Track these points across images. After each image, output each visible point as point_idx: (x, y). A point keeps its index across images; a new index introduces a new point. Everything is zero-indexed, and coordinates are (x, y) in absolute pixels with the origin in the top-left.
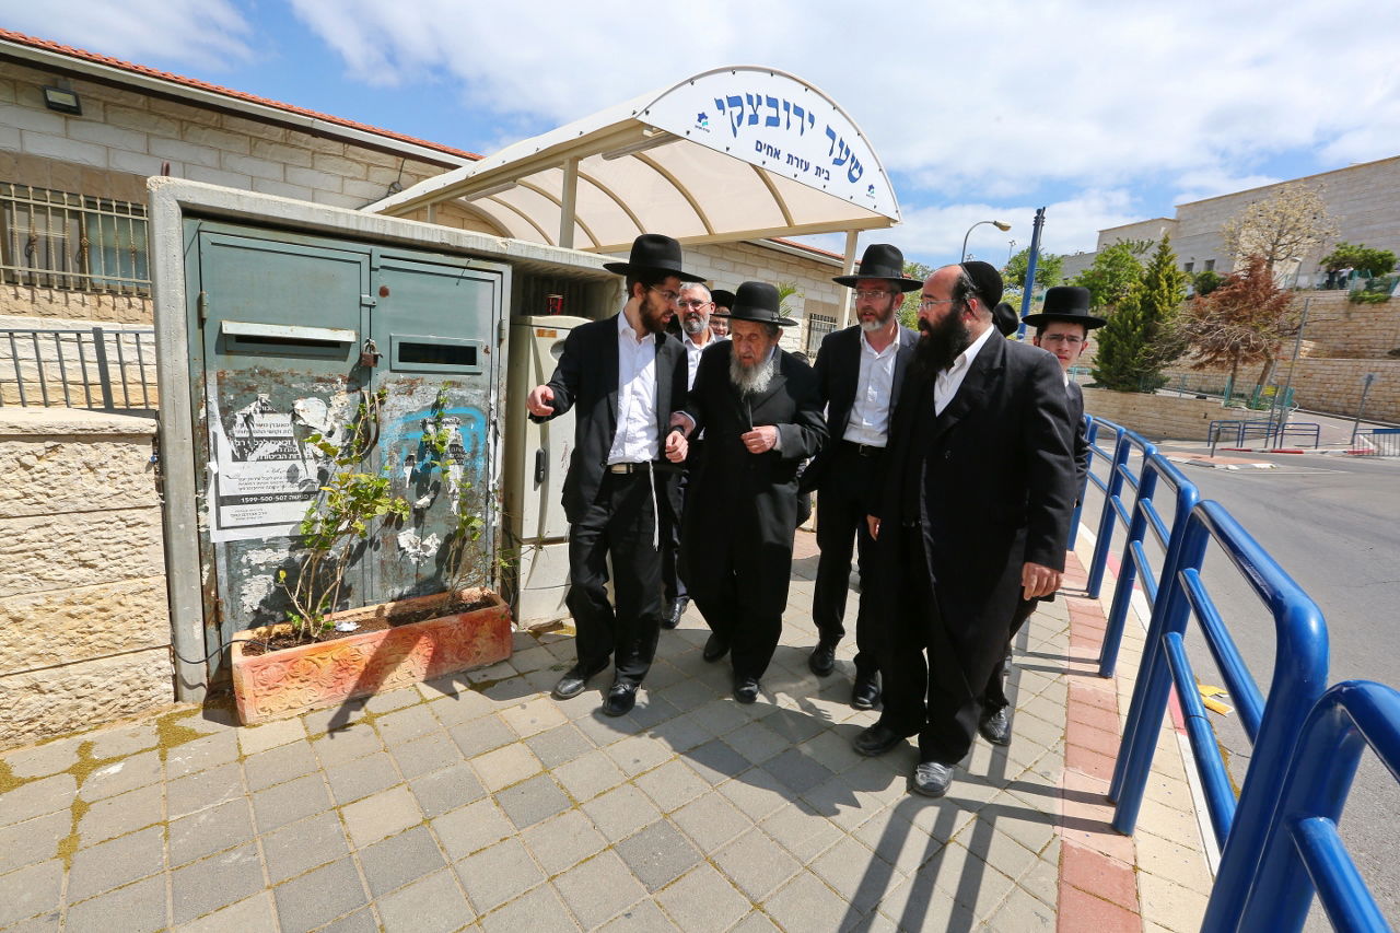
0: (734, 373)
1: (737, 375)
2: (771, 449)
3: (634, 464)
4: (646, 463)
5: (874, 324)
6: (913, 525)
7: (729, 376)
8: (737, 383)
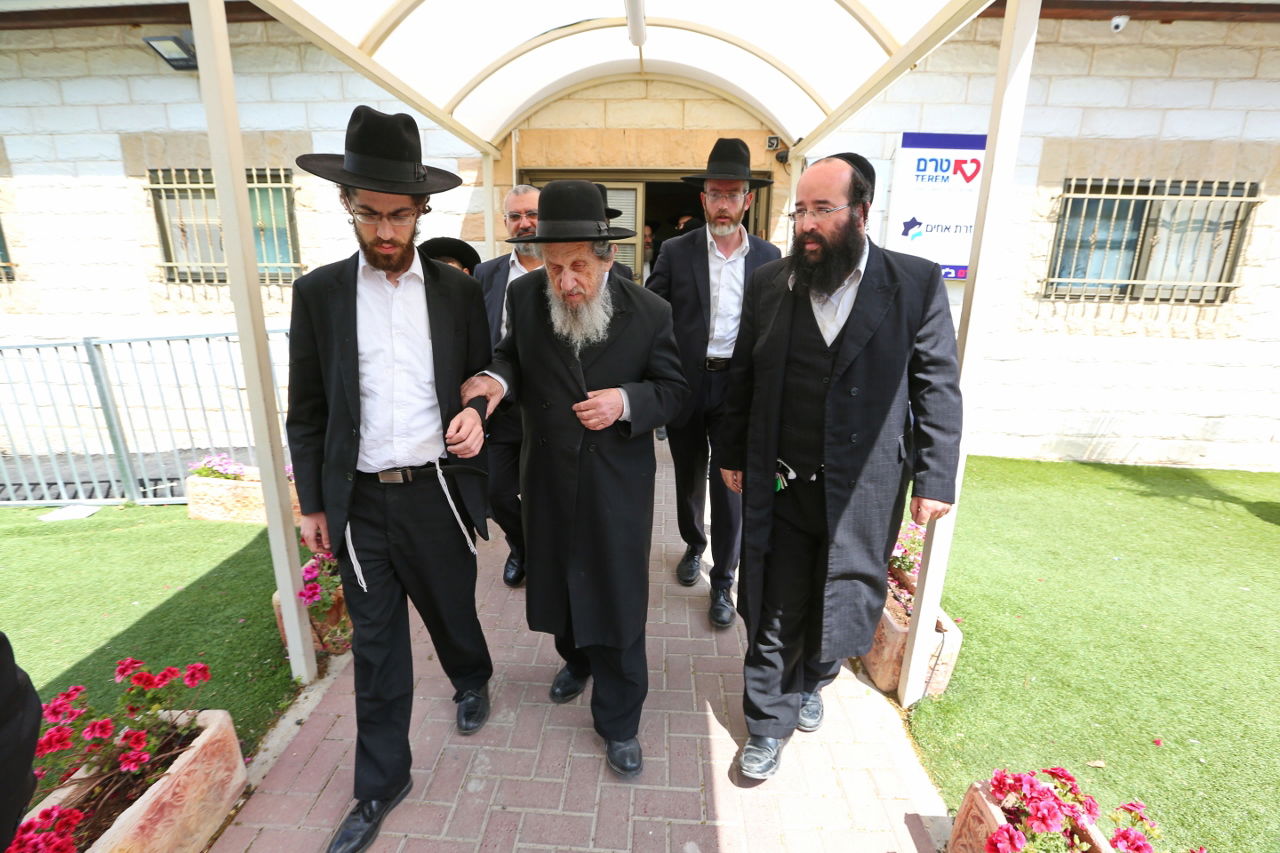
0: (558, 318)
1: (564, 323)
2: (617, 422)
3: (412, 468)
4: (431, 465)
5: (729, 227)
6: (814, 478)
7: (551, 325)
8: (565, 332)
